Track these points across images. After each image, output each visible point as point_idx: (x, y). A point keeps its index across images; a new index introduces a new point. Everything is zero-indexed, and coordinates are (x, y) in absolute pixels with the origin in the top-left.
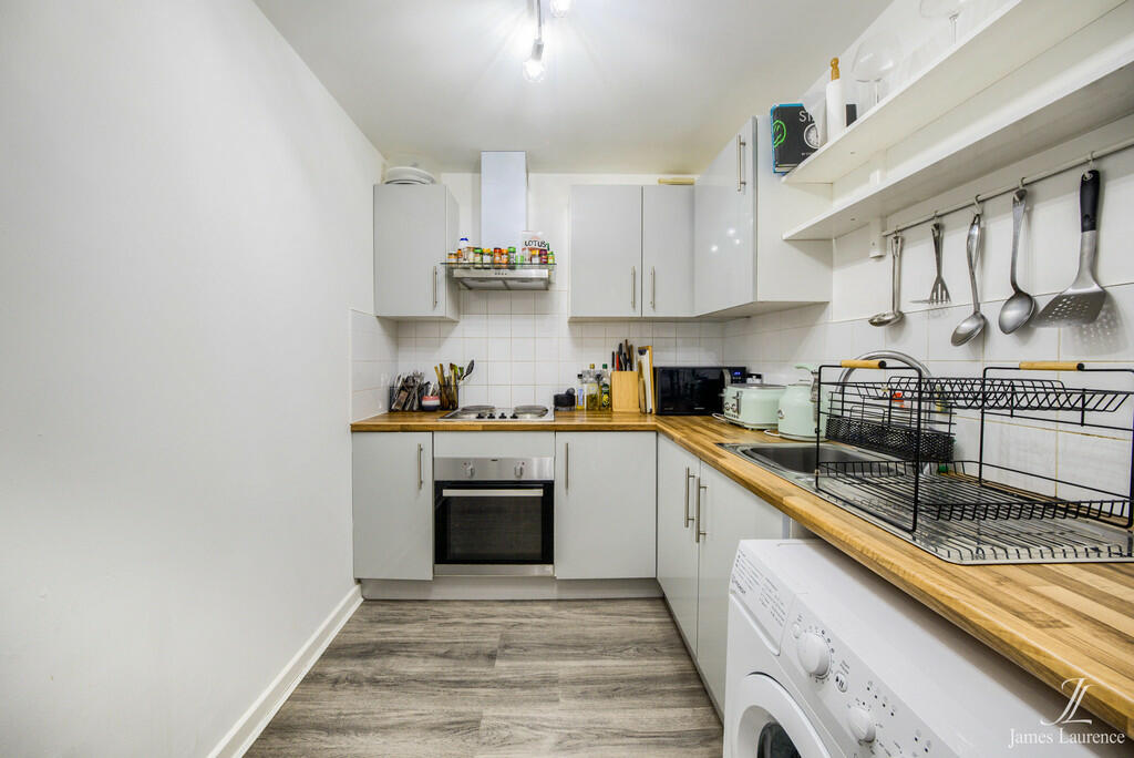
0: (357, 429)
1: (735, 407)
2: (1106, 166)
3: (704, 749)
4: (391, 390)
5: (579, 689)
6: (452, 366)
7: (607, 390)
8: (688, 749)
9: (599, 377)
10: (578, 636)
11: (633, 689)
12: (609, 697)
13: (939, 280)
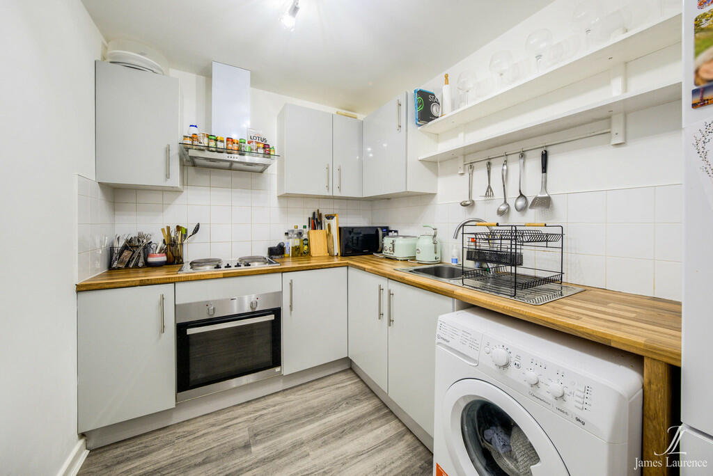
0: (81, 289)
1: (391, 249)
2: (549, 149)
3: (403, 442)
4: (112, 249)
5: (319, 441)
6: (179, 228)
7: (307, 242)
8: (394, 447)
9: (300, 234)
10: (306, 409)
11: (353, 426)
12: (340, 438)
13: (489, 187)
